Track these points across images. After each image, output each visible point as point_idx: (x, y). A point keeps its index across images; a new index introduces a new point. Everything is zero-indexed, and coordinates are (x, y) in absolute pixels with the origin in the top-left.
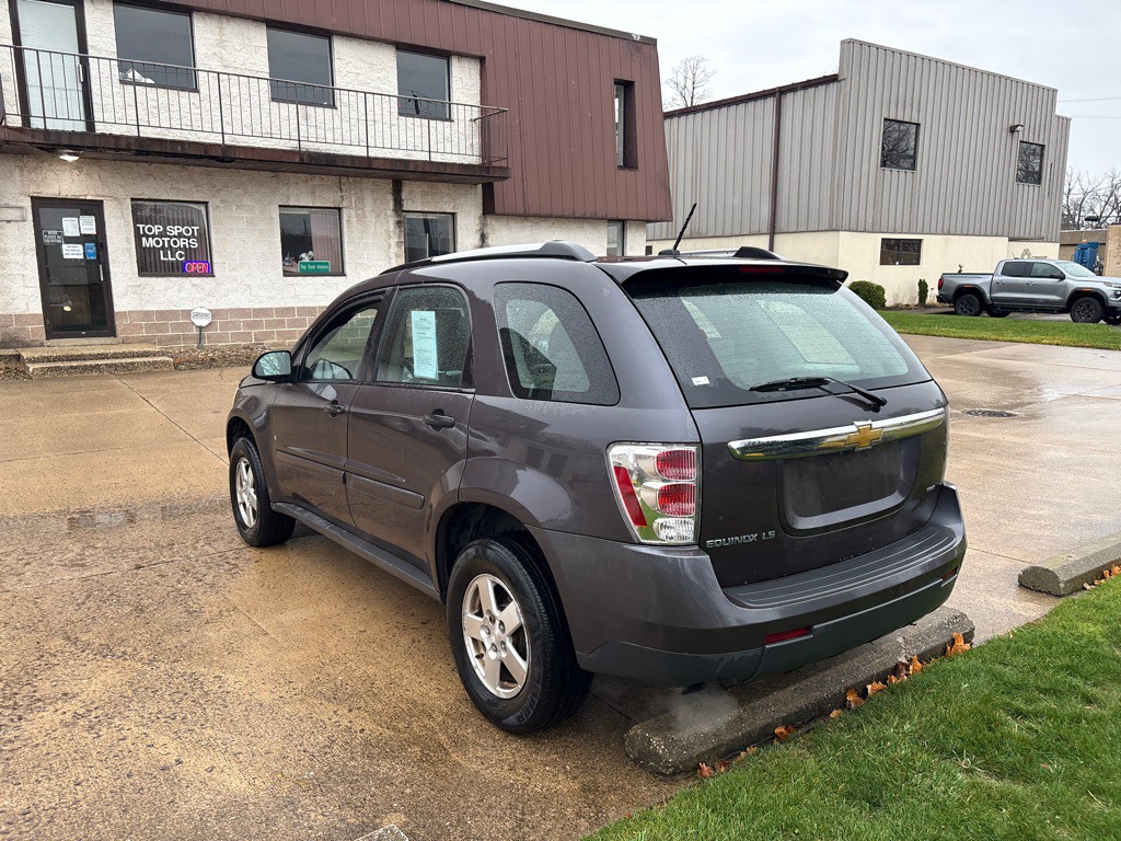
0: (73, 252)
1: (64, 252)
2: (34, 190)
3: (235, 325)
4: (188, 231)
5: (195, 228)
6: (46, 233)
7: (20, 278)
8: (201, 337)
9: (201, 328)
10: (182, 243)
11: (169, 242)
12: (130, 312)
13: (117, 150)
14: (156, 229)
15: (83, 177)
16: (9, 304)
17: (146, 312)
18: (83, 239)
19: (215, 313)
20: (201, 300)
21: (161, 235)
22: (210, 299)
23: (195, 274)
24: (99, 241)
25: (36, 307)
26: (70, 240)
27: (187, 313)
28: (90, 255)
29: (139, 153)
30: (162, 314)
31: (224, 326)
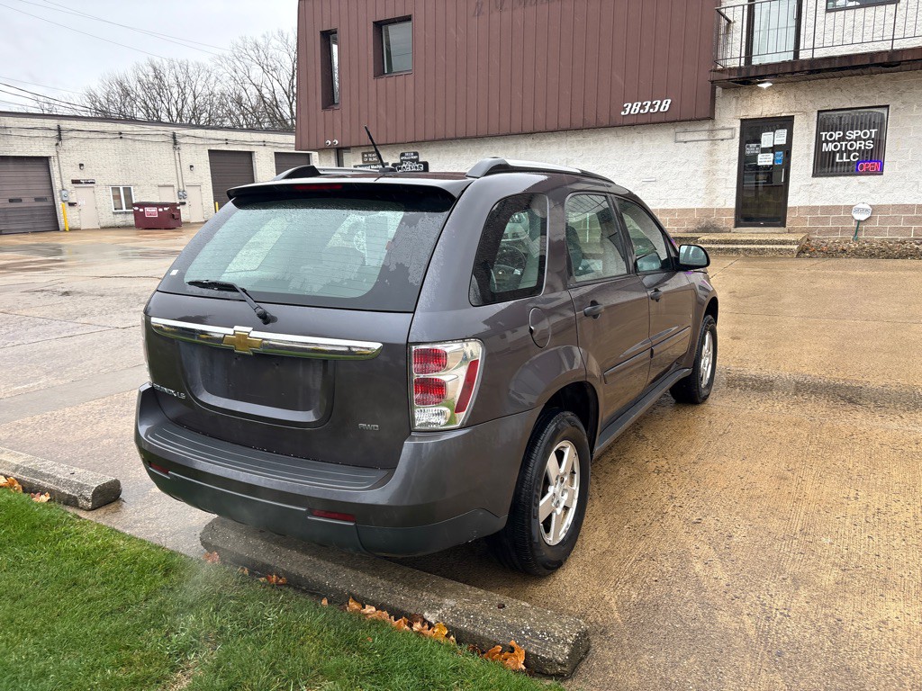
0: (765, 160)
1: (759, 160)
2: (743, 114)
3: (894, 220)
4: (865, 134)
5: (873, 131)
6: (748, 147)
7: (724, 181)
8: (857, 230)
9: (859, 222)
10: (858, 145)
11: (846, 145)
12: (799, 207)
13: (793, 73)
14: (836, 136)
15: (782, 98)
16: (713, 200)
17: (813, 207)
18: (774, 149)
19: (875, 209)
20: (865, 196)
21: (840, 140)
22: (873, 195)
23: (867, 173)
24: (786, 150)
25: (731, 203)
26: (765, 151)
27: (849, 208)
28: (778, 161)
29: (811, 72)
30: (826, 209)
31: (883, 221)
